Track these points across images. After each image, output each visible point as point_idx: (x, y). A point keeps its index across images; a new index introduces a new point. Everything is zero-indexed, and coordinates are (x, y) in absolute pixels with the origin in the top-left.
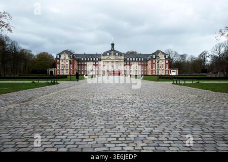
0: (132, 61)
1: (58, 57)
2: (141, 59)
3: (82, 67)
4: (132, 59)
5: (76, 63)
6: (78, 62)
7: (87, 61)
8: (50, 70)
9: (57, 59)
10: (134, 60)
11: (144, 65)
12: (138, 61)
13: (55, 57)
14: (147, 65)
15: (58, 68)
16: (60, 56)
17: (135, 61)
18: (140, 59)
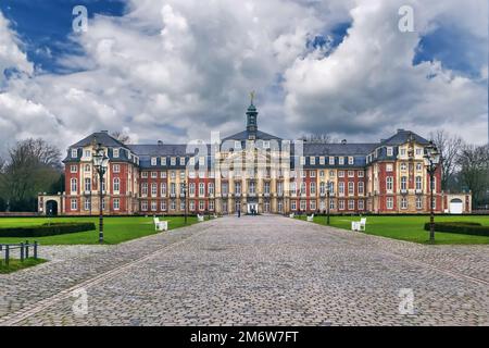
0: (318, 166)
1: (74, 155)
2: (346, 161)
3: (154, 188)
4: (317, 160)
5: (132, 176)
6: (140, 172)
7: (169, 167)
8: (46, 199)
9: (69, 162)
10: (322, 162)
11: (356, 180)
12: (336, 166)
13: (64, 156)
14: (365, 180)
15: (74, 193)
16: (80, 154)
17: (327, 165)
18: (341, 161)
